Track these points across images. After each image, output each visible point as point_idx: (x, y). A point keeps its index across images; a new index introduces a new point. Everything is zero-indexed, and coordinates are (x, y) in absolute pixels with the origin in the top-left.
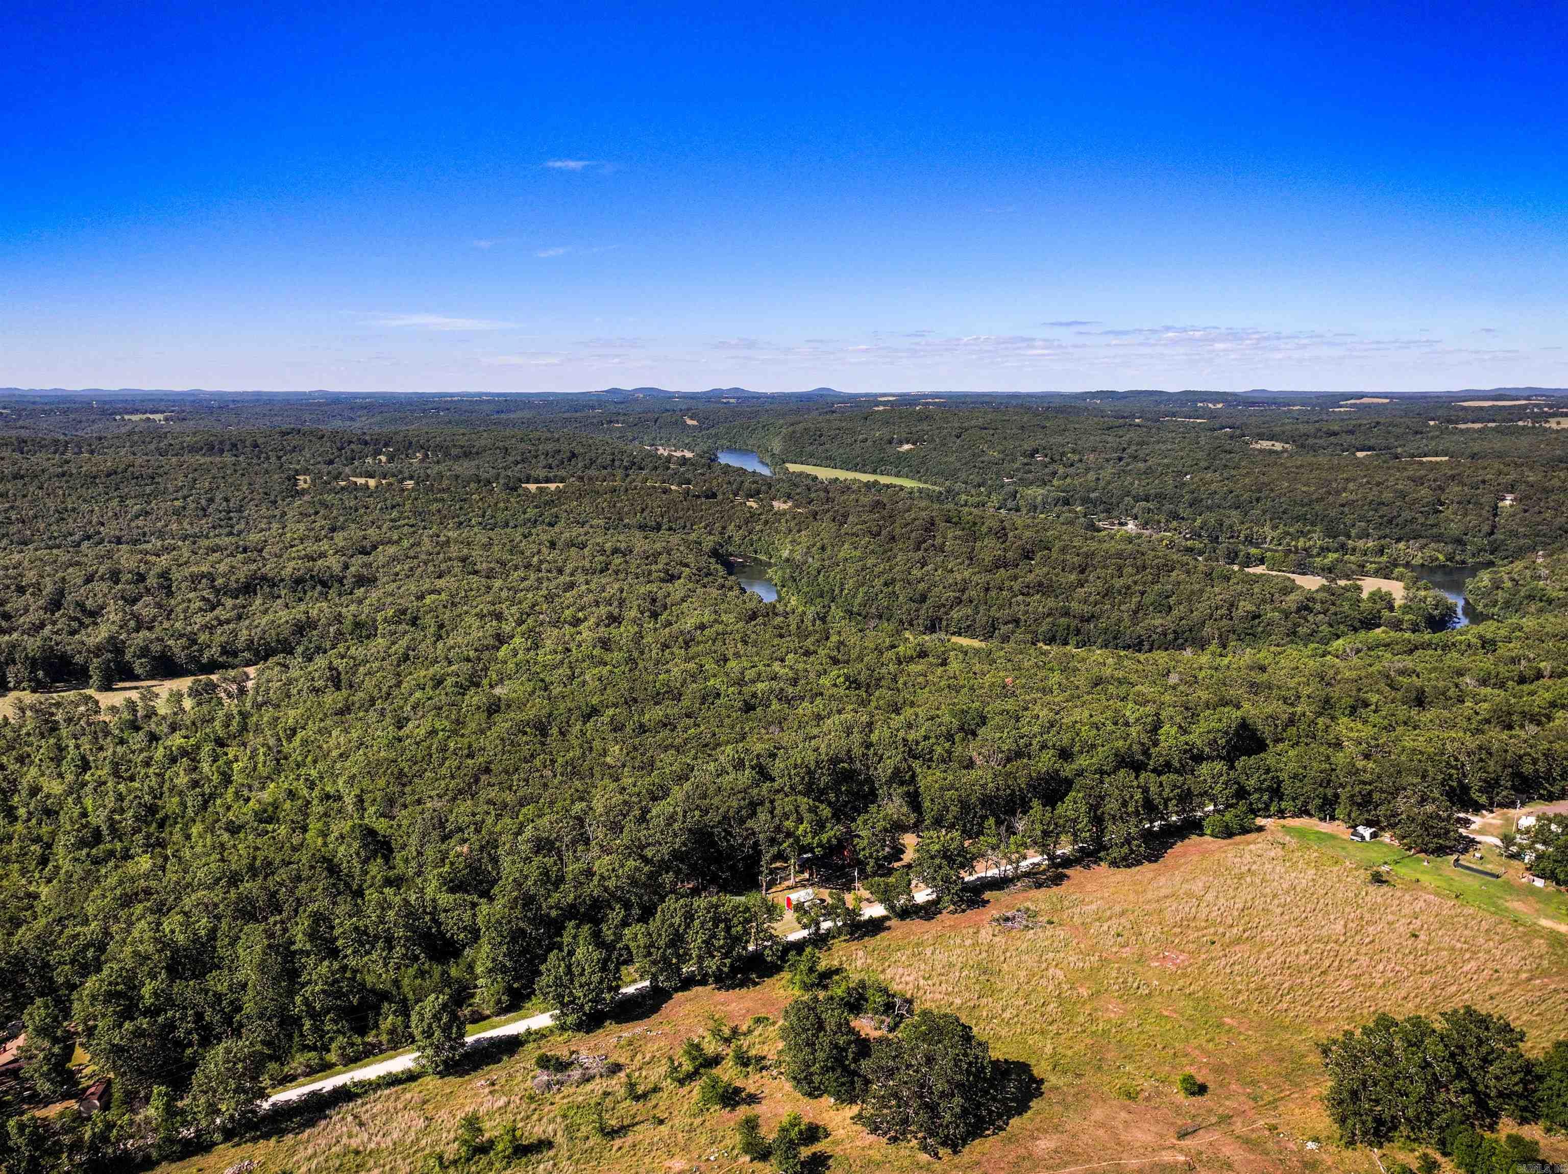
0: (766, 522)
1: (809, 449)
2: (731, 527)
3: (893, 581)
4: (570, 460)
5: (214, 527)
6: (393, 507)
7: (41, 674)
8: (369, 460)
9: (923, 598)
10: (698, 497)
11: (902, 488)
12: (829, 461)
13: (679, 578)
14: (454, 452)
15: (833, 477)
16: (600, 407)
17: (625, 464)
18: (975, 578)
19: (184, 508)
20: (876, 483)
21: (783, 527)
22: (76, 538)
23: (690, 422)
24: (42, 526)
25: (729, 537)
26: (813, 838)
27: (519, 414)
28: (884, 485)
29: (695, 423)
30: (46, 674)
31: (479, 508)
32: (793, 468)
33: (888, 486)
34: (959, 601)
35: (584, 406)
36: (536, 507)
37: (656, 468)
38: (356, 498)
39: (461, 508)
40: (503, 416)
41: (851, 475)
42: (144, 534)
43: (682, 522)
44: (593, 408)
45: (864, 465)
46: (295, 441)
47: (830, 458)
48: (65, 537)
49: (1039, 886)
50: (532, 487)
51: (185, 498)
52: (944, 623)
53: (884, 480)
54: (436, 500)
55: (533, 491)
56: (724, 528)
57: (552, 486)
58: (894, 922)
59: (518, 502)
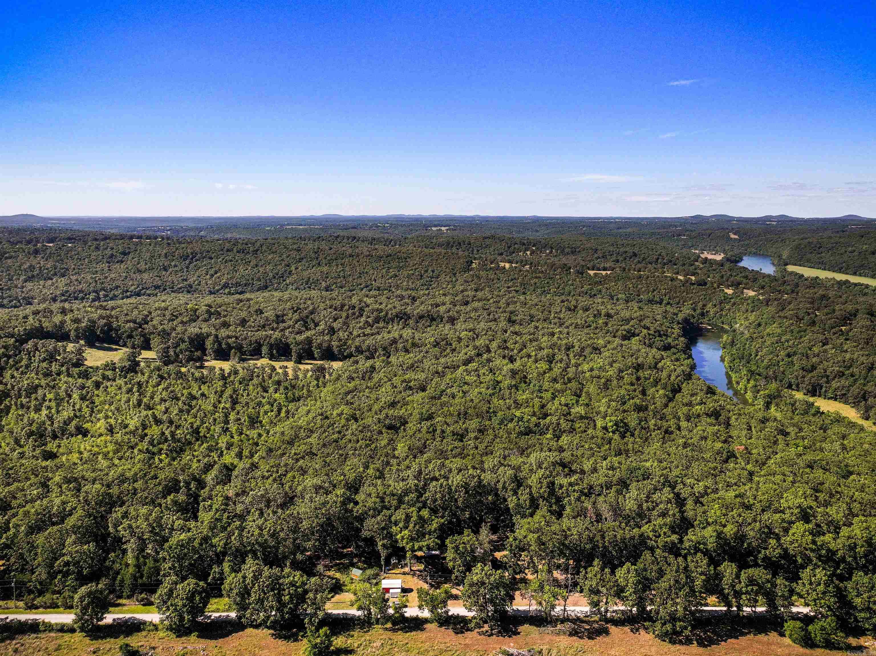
0: (734, 304)
1: (809, 256)
2: (710, 305)
3: (795, 353)
4: (631, 258)
5: (422, 285)
6: (512, 280)
7: (275, 352)
8: (521, 254)
9: (814, 368)
10: (694, 284)
11: (867, 286)
12: (822, 265)
13: (638, 335)
14: (567, 250)
15: (815, 276)
16: (681, 225)
17: (665, 261)
18: (862, 359)
19: (413, 274)
20: (847, 281)
21: (743, 308)
22: (362, 286)
23: (733, 236)
24: (351, 279)
25: (707, 312)
26: (407, 543)
27: (629, 230)
28: (853, 284)
29: (736, 237)
30: (277, 352)
31: (557, 283)
32: (791, 268)
33: (856, 285)
34: (841, 375)
35: (671, 226)
36: (589, 285)
37: (684, 265)
38: (495, 274)
39: (548, 283)
40: (621, 231)
41: (830, 275)
42: (390, 287)
43: (677, 300)
44: (676, 227)
45: (847, 269)
46: (488, 242)
47: (822, 263)
48: (358, 285)
49: (574, 633)
50: (592, 273)
51: (415, 269)
52: (824, 389)
53: (854, 279)
54: (536, 277)
55: (592, 275)
56: (704, 305)
57: (604, 273)
58: (432, 627)
59: (580, 281)
